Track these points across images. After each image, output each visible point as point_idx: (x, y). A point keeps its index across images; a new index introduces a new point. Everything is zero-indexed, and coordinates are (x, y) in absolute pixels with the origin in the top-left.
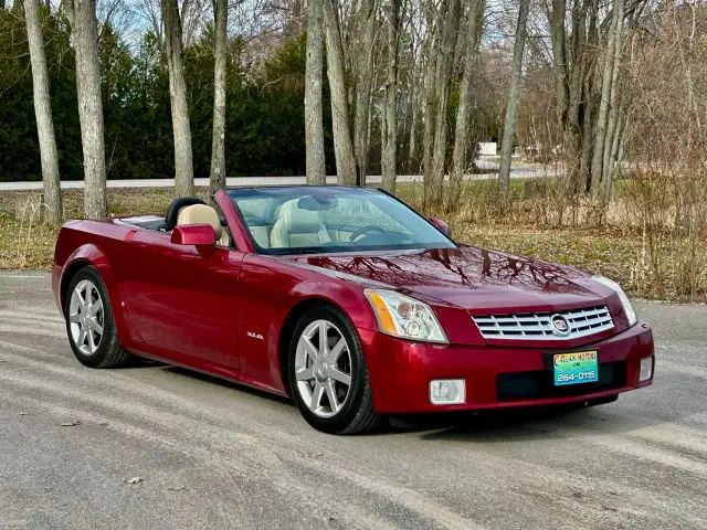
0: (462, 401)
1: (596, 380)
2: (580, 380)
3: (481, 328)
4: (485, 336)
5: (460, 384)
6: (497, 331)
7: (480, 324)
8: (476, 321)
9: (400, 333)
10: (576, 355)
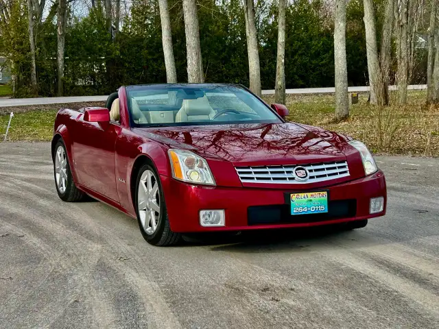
0: (223, 225)
1: (327, 211)
2: (312, 211)
3: (240, 175)
4: (243, 181)
5: (221, 213)
6: (252, 177)
7: (240, 173)
8: (238, 170)
9: (184, 179)
10: (309, 194)
